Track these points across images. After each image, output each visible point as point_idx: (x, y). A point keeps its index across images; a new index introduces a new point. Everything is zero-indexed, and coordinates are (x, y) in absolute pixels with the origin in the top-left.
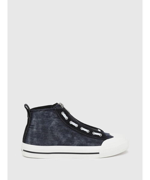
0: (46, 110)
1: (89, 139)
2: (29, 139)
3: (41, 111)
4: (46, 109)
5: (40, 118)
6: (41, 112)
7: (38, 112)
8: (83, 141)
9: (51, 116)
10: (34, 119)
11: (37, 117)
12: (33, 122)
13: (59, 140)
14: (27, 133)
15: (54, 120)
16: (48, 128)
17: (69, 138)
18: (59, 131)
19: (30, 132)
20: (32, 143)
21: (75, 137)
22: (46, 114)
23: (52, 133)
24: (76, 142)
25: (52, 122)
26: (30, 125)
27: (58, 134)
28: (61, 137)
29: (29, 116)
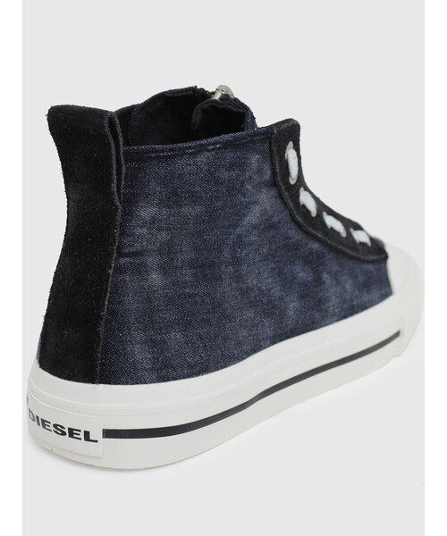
0: (226, 145)
2: (137, 348)
3: (201, 149)
4: (226, 137)
5: (195, 198)
6: (202, 159)
7: (186, 160)
9: (250, 178)
10: (146, 212)
11: (173, 199)
12: (138, 231)
13: (273, 307)
14: (112, 312)
15: (256, 203)
16: (220, 252)
17: (304, 285)
18: (265, 258)
19: (131, 303)
20: (165, 371)
21: (325, 276)
22: (231, 167)
23: (238, 278)
24: (333, 303)
25: (245, 215)
26: (121, 255)
27: (261, 278)
28: (276, 291)
29: (118, 188)
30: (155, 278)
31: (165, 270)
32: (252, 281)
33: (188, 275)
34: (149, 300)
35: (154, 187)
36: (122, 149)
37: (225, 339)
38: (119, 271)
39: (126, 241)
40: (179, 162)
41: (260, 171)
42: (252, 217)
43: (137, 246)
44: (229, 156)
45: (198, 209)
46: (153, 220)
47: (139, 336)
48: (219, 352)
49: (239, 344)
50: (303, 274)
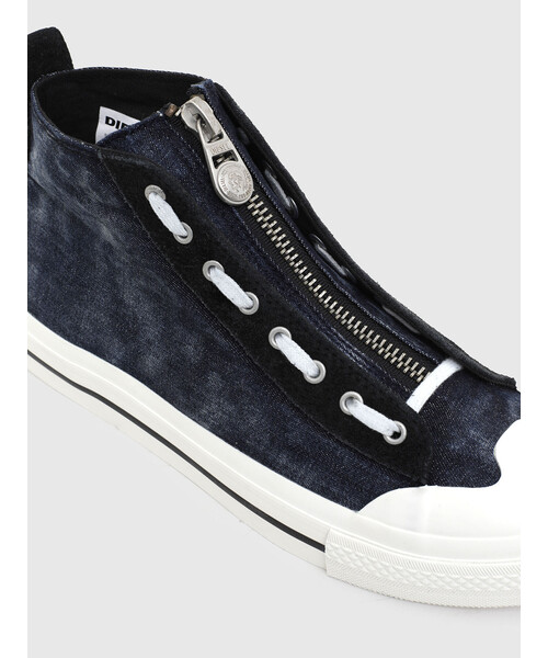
1: (298, 431)
8: (253, 421)
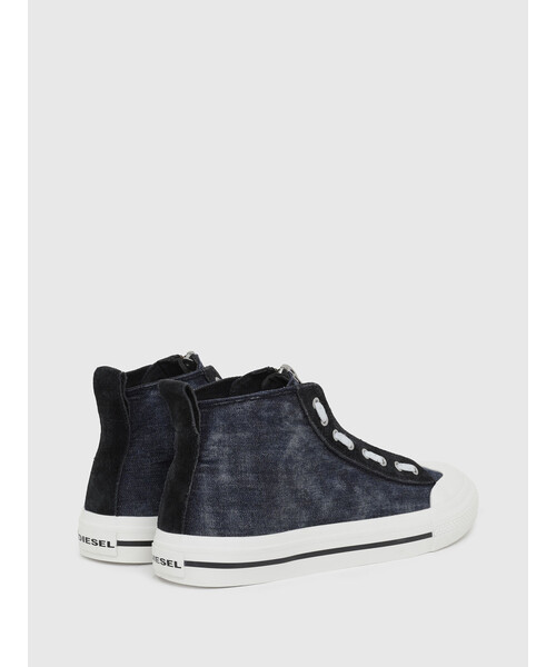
0: (263, 397)
1: (394, 489)
2: (207, 516)
3: (245, 400)
4: (264, 392)
5: (245, 428)
6: (247, 405)
7: (236, 405)
8: (380, 498)
9: (286, 417)
10: (216, 437)
11: (231, 428)
12: (212, 448)
13: (312, 504)
14: (193, 494)
15: (294, 432)
16: (276, 465)
17: (340, 493)
18: (309, 472)
19: (206, 489)
20: (223, 530)
21: (357, 489)
22: (269, 409)
23: (291, 483)
24: (363, 506)
25: (288, 441)
26: (201, 461)
27: (307, 484)
28: (317, 494)
29: (197, 424)
30: (224, 477)
31: (231, 472)
32: (300, 486)
33: (251, 477)
34: (217, 489)
35: (219, 422)
36: (197, 403)
37: (270, 518)
38: (199, 471)
39: (204, 453)
40: (232, 408)
41: (292, 412)
42: (294, 442)
43: (211, 457)
44: (267, 403)
45: (248, 434)
46: (220, 441)
47: (208, 508)
48: (263, 525)
49: (280, 522)
50: (339, 485)
